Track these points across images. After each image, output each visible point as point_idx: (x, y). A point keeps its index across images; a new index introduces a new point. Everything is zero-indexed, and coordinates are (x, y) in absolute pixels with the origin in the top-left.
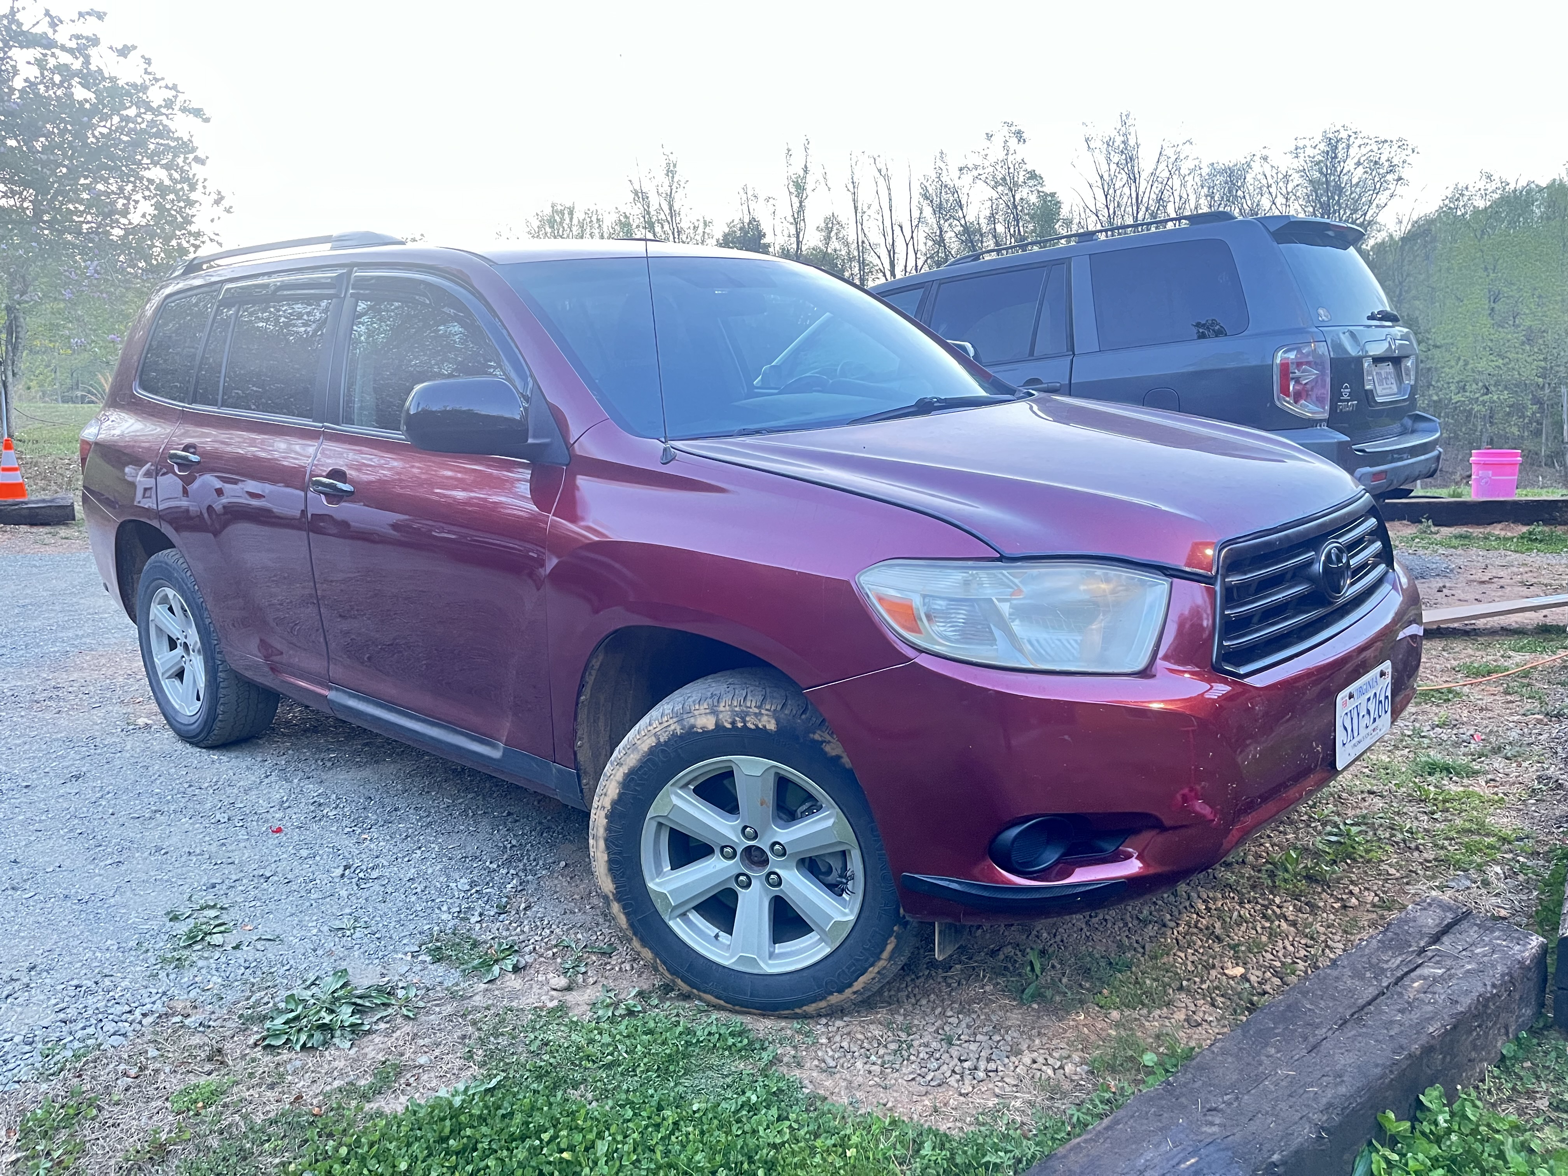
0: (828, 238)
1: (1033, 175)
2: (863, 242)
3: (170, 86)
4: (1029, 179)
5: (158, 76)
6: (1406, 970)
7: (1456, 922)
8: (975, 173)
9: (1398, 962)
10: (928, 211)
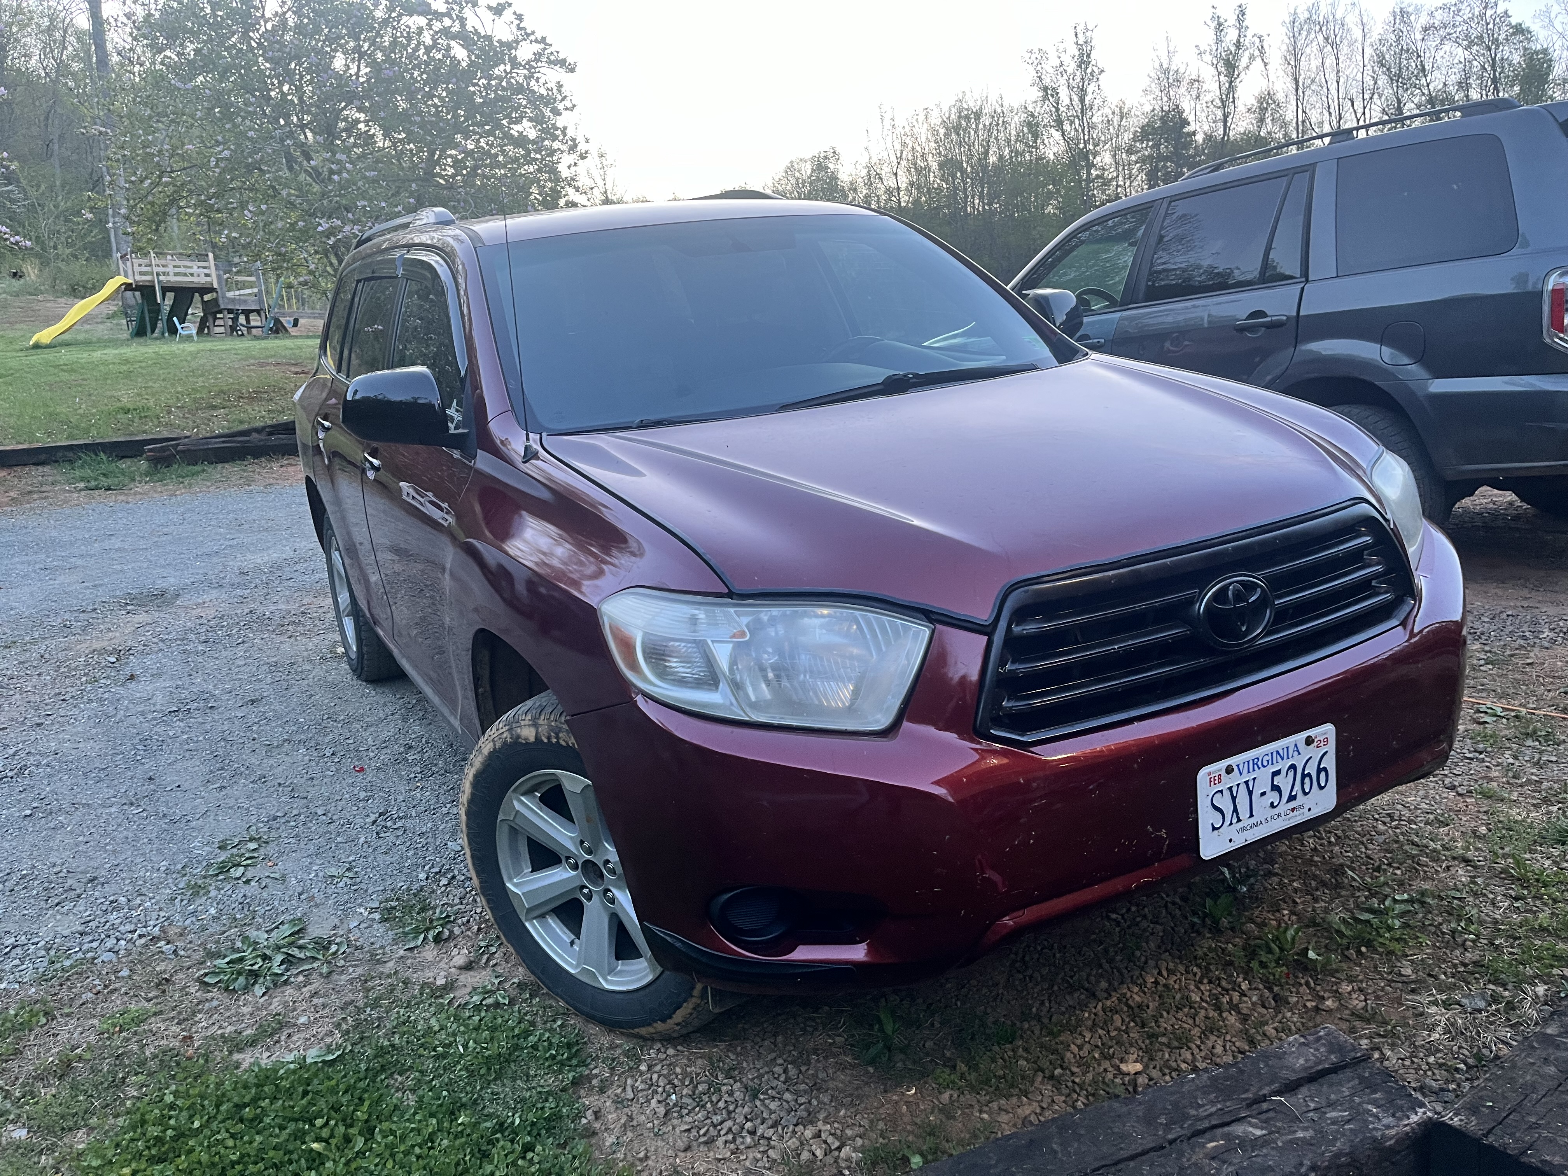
0: (1261, 120)
1: (1519, 30)
2: (1303, 121)
3: (539, 38)
4: (1513, 34)
5: (529, 31)
6: (1214, 1122)
7: (1335, 1069)
8: (1442, 32)
9: (1214, 1109)
10: (1383, 80)
